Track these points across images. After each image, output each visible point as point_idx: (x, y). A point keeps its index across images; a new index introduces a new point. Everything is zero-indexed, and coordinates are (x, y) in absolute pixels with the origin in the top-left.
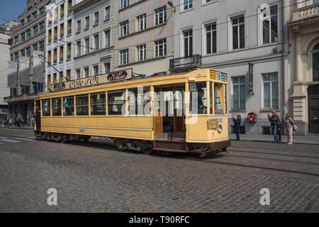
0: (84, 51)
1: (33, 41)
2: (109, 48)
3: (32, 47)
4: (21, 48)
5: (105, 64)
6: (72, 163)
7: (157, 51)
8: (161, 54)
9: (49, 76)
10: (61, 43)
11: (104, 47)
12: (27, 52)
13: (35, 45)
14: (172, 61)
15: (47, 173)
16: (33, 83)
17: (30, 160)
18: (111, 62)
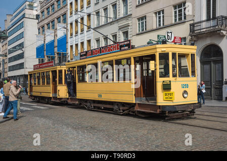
0: (103, 21)
1: (56, 15)
2: (127, 16)
3: (56, 20)
4: (46, 21)
5: (124, 33)
6: (94, 129)
7: (176, 16)
8: (180, 19)
9: (72, 46)
10: (82, 14)
11: (122, 16)
12: (52, 25)
13: (58, 18)
14: (192, 26)
15: (72, 138)
16: (58, 53)
17: (56, 125)
18: (129, 30)
